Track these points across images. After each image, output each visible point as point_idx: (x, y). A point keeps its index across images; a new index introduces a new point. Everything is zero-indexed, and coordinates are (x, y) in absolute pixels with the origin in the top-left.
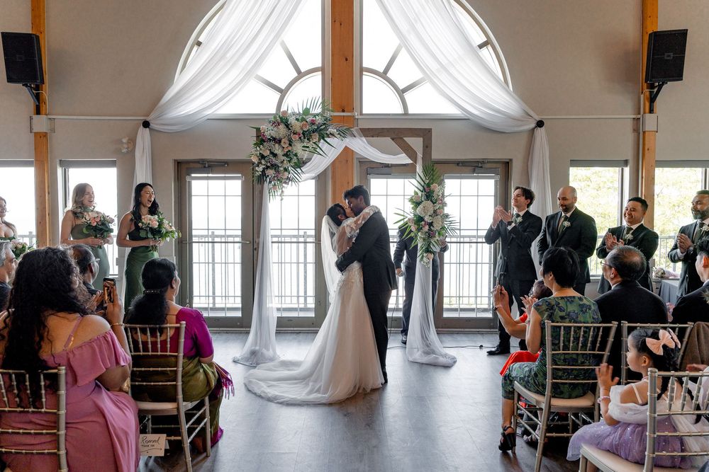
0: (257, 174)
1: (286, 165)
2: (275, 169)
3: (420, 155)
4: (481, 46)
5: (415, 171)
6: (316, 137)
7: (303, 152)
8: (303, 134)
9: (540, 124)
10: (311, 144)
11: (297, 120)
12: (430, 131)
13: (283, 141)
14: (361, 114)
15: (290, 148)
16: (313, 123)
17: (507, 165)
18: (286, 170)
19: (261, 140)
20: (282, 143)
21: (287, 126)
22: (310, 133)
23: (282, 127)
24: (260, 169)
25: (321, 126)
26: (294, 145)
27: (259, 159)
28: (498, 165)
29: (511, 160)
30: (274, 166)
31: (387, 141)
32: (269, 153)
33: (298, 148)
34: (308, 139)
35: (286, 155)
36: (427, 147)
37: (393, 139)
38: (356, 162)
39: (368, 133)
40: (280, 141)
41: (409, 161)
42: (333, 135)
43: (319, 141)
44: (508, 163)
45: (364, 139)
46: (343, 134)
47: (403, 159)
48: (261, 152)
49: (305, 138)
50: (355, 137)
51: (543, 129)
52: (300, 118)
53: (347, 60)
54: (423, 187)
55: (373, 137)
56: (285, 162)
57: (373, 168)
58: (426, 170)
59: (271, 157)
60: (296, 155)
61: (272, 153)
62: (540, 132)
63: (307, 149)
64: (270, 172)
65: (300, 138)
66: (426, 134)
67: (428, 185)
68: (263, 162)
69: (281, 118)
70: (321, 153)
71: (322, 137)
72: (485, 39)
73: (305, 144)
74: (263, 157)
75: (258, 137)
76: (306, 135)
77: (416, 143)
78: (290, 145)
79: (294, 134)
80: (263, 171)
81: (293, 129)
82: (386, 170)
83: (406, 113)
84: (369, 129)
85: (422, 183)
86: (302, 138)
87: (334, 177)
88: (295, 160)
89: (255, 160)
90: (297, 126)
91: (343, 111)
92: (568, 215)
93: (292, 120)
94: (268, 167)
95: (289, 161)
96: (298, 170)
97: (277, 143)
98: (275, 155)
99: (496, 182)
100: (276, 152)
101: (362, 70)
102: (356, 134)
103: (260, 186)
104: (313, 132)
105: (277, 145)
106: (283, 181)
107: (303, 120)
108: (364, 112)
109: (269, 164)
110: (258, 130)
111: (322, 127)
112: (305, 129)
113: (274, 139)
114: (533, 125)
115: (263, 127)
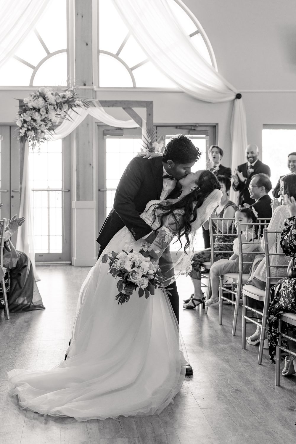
0: (21, 135)
1: (43, 128)
2: (34, 131)
3: (144, 121)
4: (191, 36)
5: (140, 133)
6: (66, 107)
7: (56, 119)
8: (57, 105)
9: (239, 96)
10: (62, 113)
11: (52, 94)
12: (151, 103)
13: (41, 110)
14: (99, 87)
15: (46, 116)
16: (64, 97)
17: (215, 127)
18: (42, 132)
19: (24, 108)
20: (41, 112)
21: (45, 99)
22: (61, 104)
23: (41, 99)
24: (23, 131)
25: (70, 98)
26: (50, 113)
27: (23, 124)
28: (208, 128)
29: (217, 124)
30: (34, 129)
31: (120, 110)
32: (30, 118)
33: (52, 115)
34: (60, 109)
35: (43, 120)
36: (150, 115)
37: (124, 109)
38: (95, 127)
39: (105, 104)
40: (39, 110)
41: (137, 126)
42: (79, 106)
43: (68, 109)
44: (215, 126)
45: (102, 108)
46: (87, 104)
47: (132, 124)
48: (25, 118)
49: (58, 108)
50: (95, 106)
51: (241, 100)
52: (54, 93)
53: (87, 44)
54: (147, 145)
55: (109, 107)
56: (43, 126)
57: (109, 130)
58: (150, 132)
59: (32, 122)
60: (50, 121)
61: (32, 119)
62: (239, 102)
63: (59, 116)
64: (32, 134)
65: (54, 108)
66: (149, 105)
67: (151, 144)
68: (25, 125)
69: (40, 93)
70: (69, 118)
71: (70, 107)
72: (196, 29)
73: (58, 113)
74: (25, 122)
75: (21, 106)
76: (59, 106)
77: (142, 112)
78: (47, 113)
79: (50, 105)
80: (25, 133)
81: (49, 101)
82: (118, 132)
83: (135, 87)
84: (106, 101)
85: (147, 142)
86: (56, 108)
87: (77, 137)
88: (49, 124)
89: (19, 124)
90: (52, 99)
91: (85, 85)
92: (253, 165)
93: (48, 95)
94: (28, 130)
95: (46, 125)
96: (52, 131)
97: (36, 111)
98: (35, 121)
99: (207, 141)
100: (36, 118)
101: (99, 52)
102: (96, 104)
103: (22, 144)
104: (64, 103)
105: (37, 113)
106: (40, 140)
107: (57, 94)
108: (100, 86)
109: (30, 128)
110: (21, 101)
111: (70, 100)
112: (58, 101)
113: (34, 109)
114: (233, 97)
115: (26, 100)
